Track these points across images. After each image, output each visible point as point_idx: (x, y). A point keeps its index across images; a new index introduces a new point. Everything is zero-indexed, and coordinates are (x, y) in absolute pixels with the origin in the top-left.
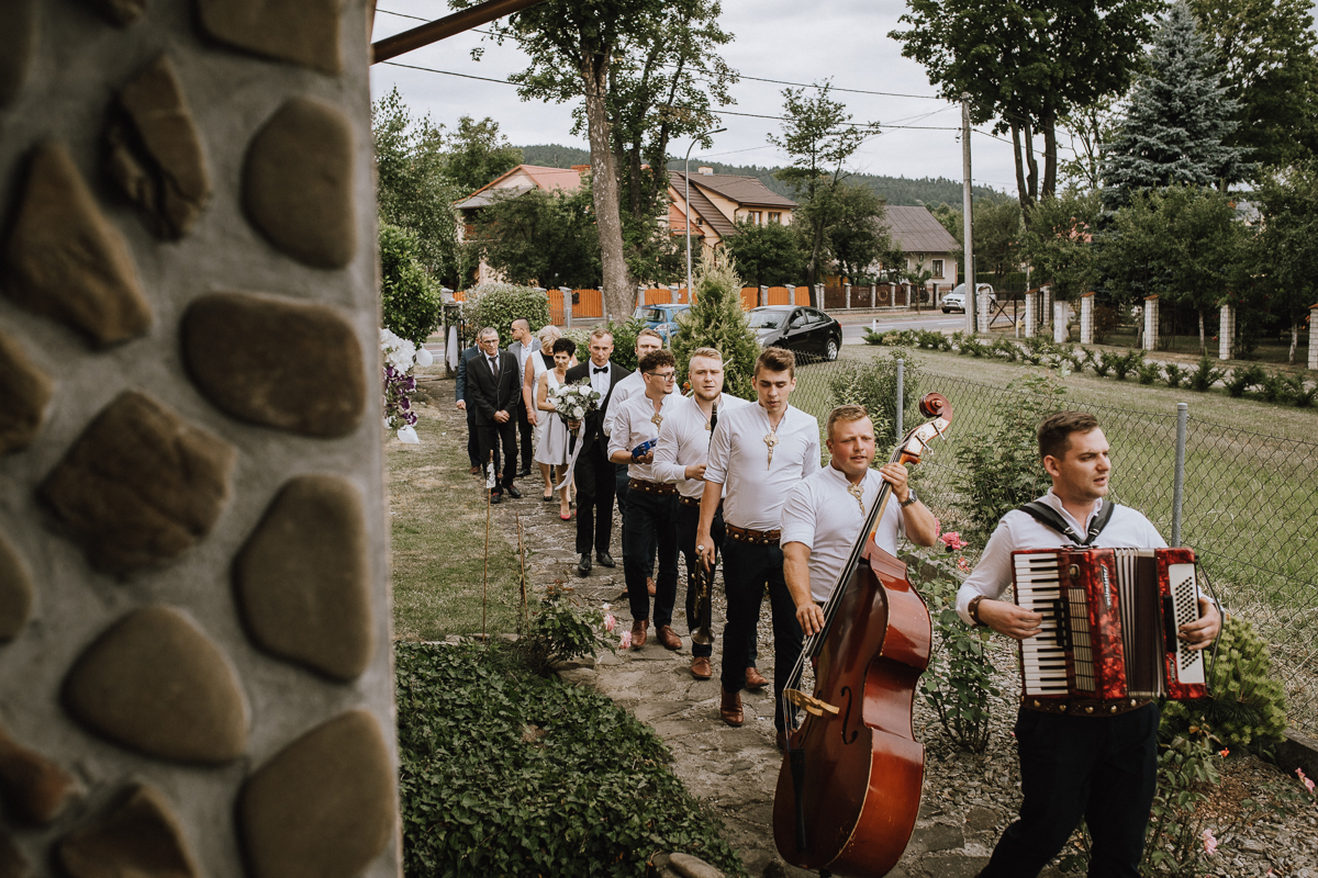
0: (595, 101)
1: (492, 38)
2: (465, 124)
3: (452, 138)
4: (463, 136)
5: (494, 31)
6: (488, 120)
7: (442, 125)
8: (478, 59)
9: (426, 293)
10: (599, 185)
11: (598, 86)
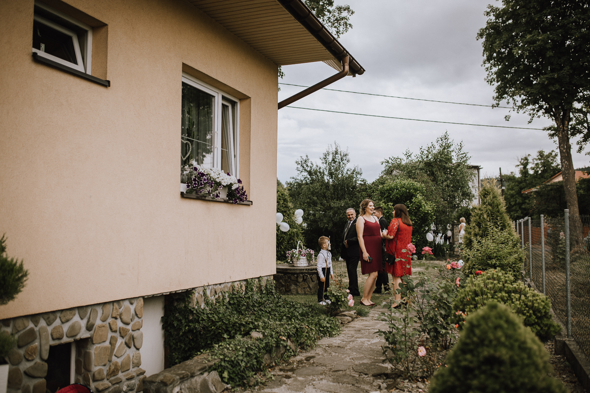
0: (562, 133)
1: (514, 110)
2: (541, 154)
3: (534, 160)
4: (540, 159)
5: (515, 107)
6: (553, 151)
7: (529, 155)
8: (508, 120)
9: (423, 208)
10: (564, 171)
11: (563, 126)
